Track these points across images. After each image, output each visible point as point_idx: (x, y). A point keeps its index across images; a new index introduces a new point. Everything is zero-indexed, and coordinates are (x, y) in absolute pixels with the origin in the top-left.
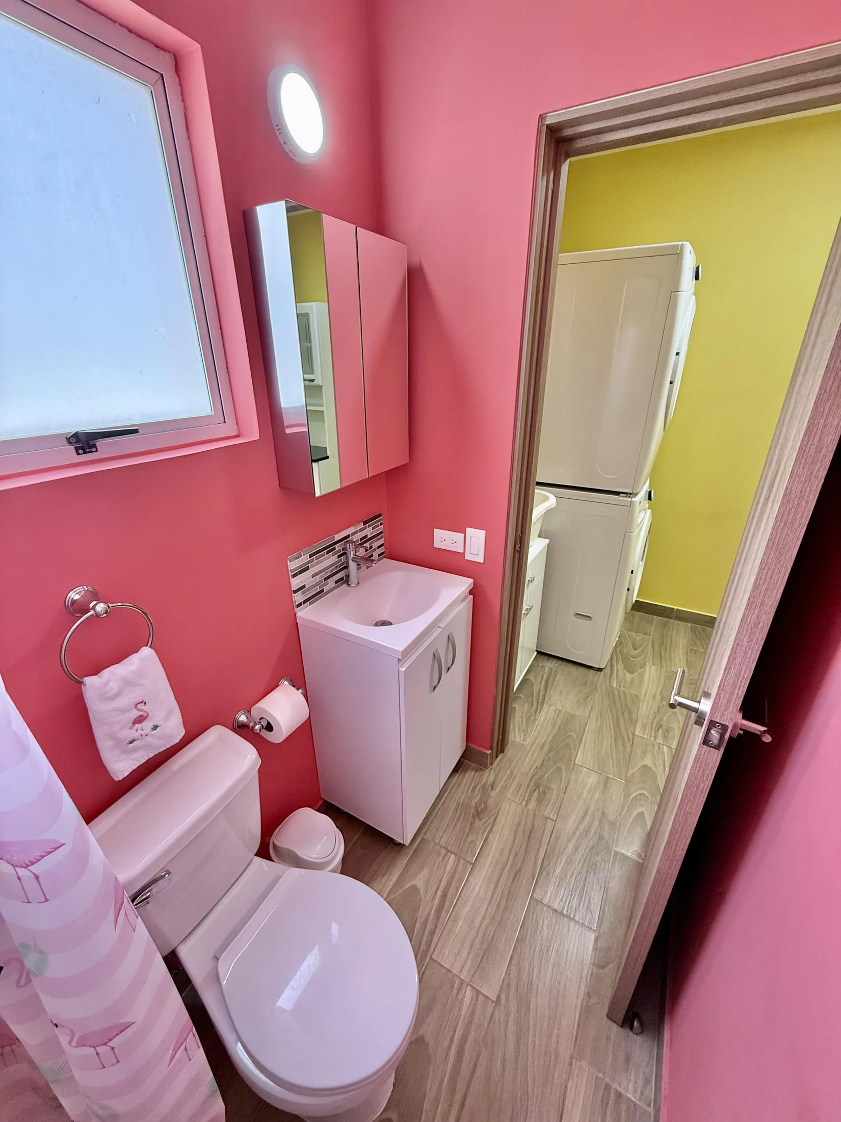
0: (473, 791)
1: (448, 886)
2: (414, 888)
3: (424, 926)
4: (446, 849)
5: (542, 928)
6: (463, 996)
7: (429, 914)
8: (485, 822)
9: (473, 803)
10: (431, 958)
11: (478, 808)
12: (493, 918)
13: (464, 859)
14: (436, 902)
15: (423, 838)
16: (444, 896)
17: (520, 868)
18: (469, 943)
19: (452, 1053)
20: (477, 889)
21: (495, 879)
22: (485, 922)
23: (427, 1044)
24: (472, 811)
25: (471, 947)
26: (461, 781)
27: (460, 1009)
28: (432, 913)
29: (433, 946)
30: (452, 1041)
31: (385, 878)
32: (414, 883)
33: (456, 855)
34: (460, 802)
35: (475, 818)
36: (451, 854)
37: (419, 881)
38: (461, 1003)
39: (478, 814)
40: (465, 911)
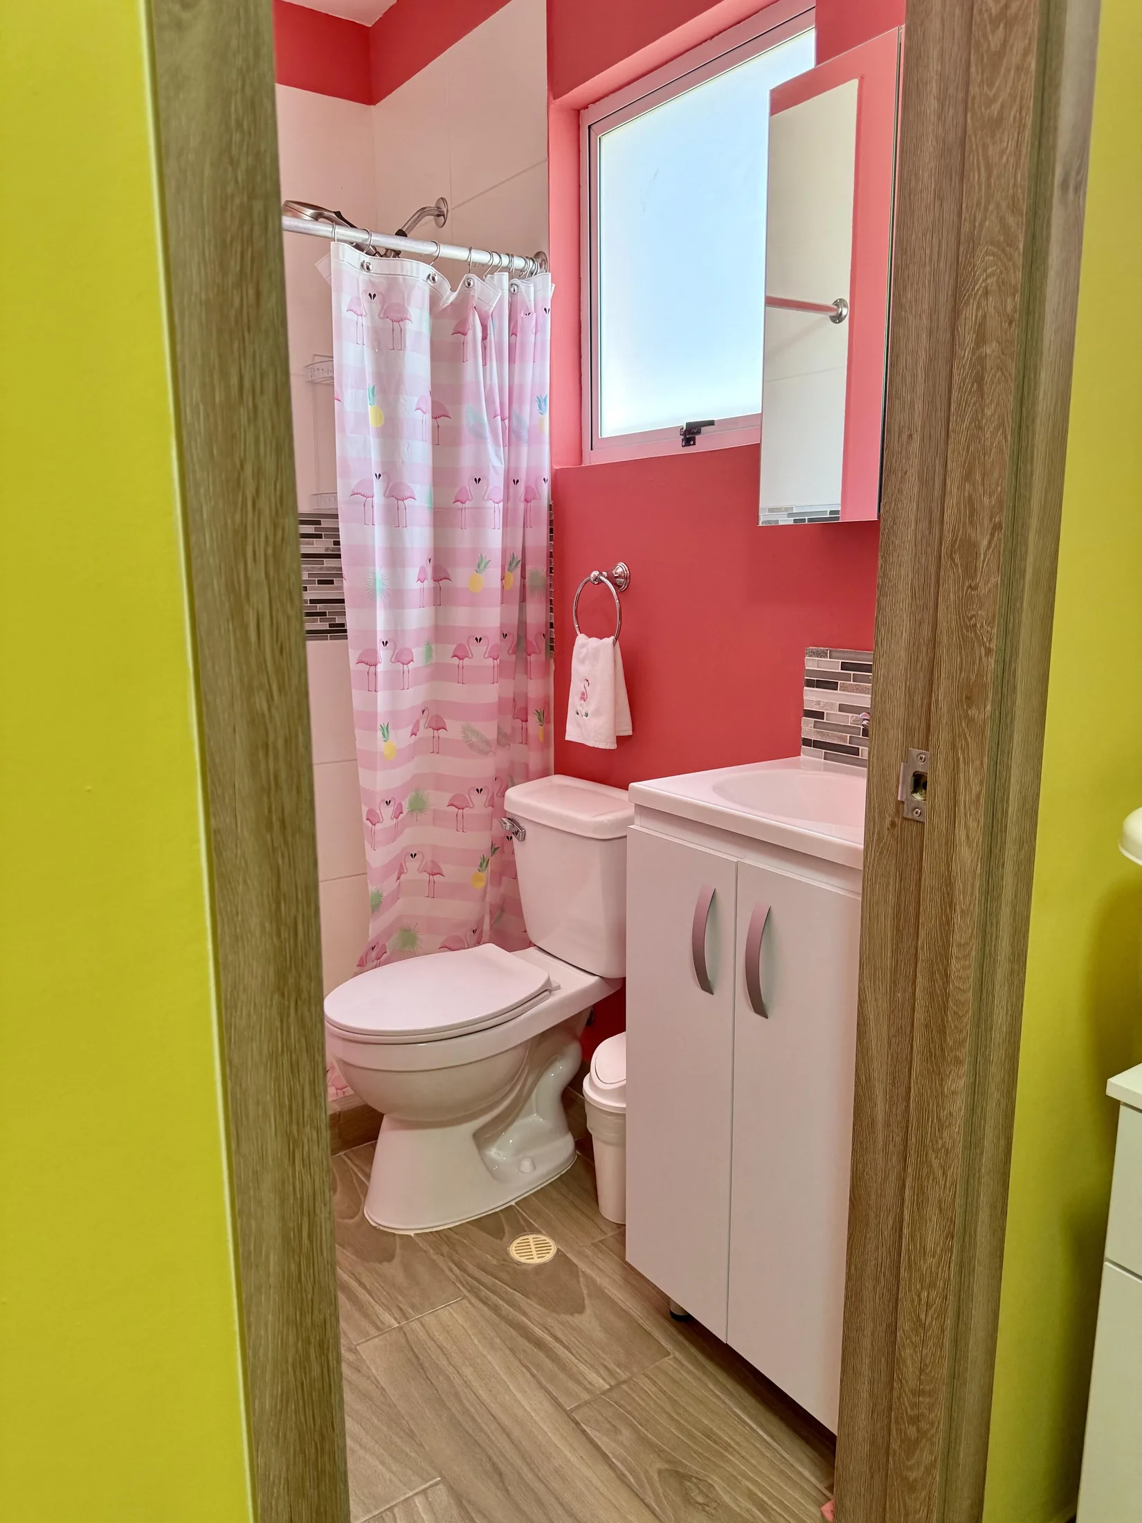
0: (751, 1496)
1: (554, 1358)
2: (580, 1309)
3: (512, 1303)
4: (624, 1382)
5: (383, 1463)
6: (393, 1314)
7: (525, 1314)
8: (652, 1485)
9: (715, 1480)
10: (465, 1297)
11: (695, 1484)
12: (456, 1395)
13: (586, 1403)
14: (539, 1332)
15: (669, 1354)
16: (539, 1344)
17: (507, 1491)
18: (448, 1347)
19: (545, 1336)
20: (519, 1396)
21: (516, 1433)
22: (457, 1381)
23: (572, 1314)
24: (694, 1467)
25: (441, 1348)
26: (803, 1490)
27: (383, 1305)
28: (524, 1319)
29: (480, 1305)
30: (557, 1339)
31: (618, 1278)
32: (588, 1311)
33: (604, 1393)
34: (731, 1453)
35: (669, 1462)
36: (610, 1385)
37: (587, 1321)
38: (388, 1309)
39: (678, 1476)
40: (495, 1361)
